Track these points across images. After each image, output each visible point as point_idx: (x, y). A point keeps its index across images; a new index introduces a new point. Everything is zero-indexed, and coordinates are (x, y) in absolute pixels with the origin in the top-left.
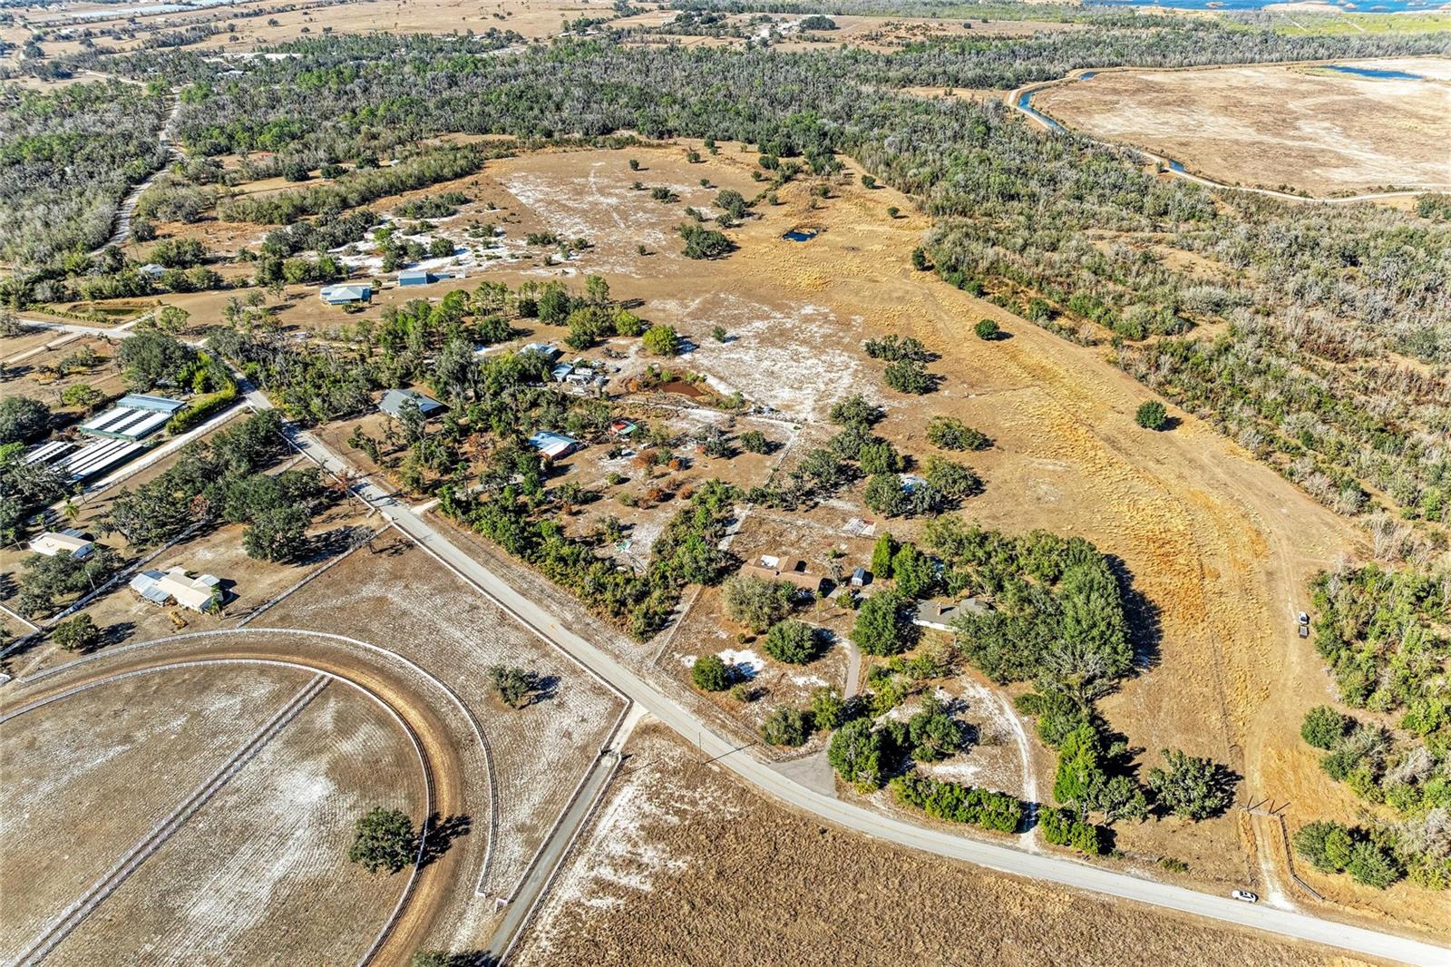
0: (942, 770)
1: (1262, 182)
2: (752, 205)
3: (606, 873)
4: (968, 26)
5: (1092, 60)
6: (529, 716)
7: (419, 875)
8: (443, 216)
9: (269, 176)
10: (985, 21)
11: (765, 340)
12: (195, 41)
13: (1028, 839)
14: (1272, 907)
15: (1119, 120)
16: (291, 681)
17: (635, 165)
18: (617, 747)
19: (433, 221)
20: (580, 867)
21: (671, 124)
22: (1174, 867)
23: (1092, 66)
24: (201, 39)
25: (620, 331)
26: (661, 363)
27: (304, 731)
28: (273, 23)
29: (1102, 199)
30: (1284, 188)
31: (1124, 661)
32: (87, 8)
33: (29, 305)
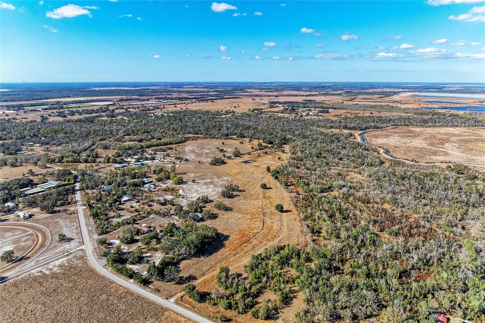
0: (131, 266)
1: (408, 158)
2: (242, 154)
3: (44, 270)
4: (372, 113)
5: (399, 124)
6: (61, 244)
7: (11, 264)
8: (162, 152)
9: (134, 141)
10: (379, 112)
11: (206, 184)
12: (152, 110)
13: (132, 280)
14: (169, 301)
15: (385, 140)
16: (26, 231)
17: (223, 143)
18: (70, 252)
19: (157, 153)
20: (40, 269)
21: (245, 135)
22: (157, 291)
23: (398, 125)
24: (154, 110)
25: (171, 178)
26: (174, 186)
27: (18, 240)
28: (176, 107)
29: (348, 159)
30: (413, 160)
31: (193, 252)
32: (136, 102)
33: (53, 163)
